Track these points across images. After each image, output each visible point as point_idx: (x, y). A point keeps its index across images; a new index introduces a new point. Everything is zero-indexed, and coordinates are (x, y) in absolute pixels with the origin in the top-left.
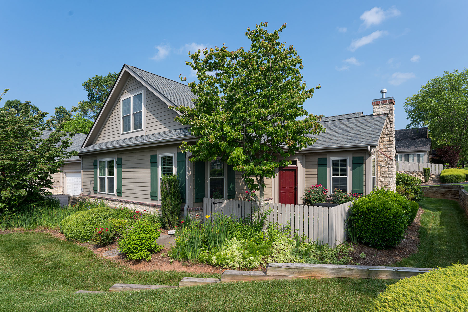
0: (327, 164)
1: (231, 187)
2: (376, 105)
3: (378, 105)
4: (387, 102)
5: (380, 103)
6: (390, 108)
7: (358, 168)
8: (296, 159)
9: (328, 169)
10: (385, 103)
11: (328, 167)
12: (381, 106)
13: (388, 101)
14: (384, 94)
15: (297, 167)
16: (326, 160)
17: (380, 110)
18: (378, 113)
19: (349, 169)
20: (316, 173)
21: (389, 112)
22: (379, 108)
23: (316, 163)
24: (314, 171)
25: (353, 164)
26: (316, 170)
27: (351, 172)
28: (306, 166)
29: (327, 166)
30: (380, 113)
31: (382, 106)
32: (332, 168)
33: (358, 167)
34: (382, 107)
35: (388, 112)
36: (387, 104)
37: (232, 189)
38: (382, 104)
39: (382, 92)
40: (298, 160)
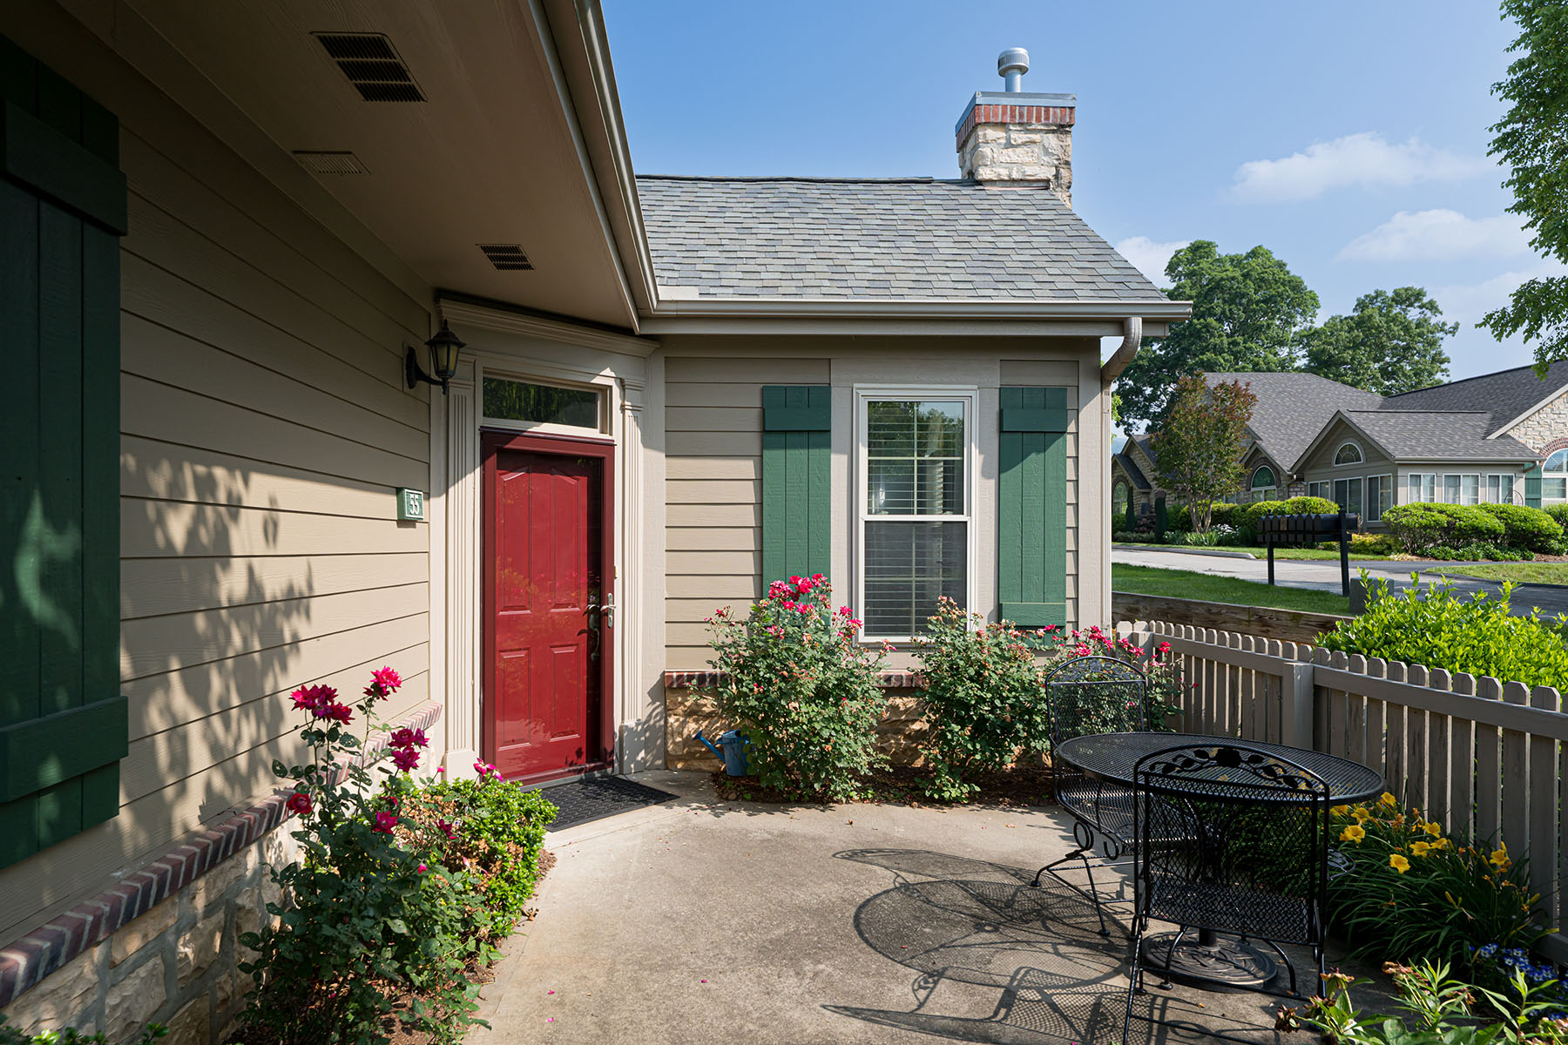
0: (829, 431)
2: (996, 124)
3: (1003, 125)
4: (1047, 118)
5: (1013, 116)
6: (1059, 152)
7: (1034, 459)
8: (606, 377)
9: (838, 462)
10: (1038, 119)
11: (839, 452)
12: (1018, 137)
13: (1055, 113)
14: (1018, 77)
15: (610, 446)
17: (1015, 158)
18: (1004, 174)
19: (976, 461)
20: (748, 493)
21: (1057, 176)
22: (1009, 145)
23: (751, 420)
24: (734, 478)
25: (1001, 431)
26: (747, 468)
27: (992, 483)
28: (674, 438)
29: (828, 445)
30: (1015, 175)
31: (1024, 137)
32: (860, 453)
33: (1036, 458)
34: (1024, 144)
35: (1049, 173)
36: (1048, 132)
38: (1024, 126)
39: (1007, 67)
40: (616, 391)
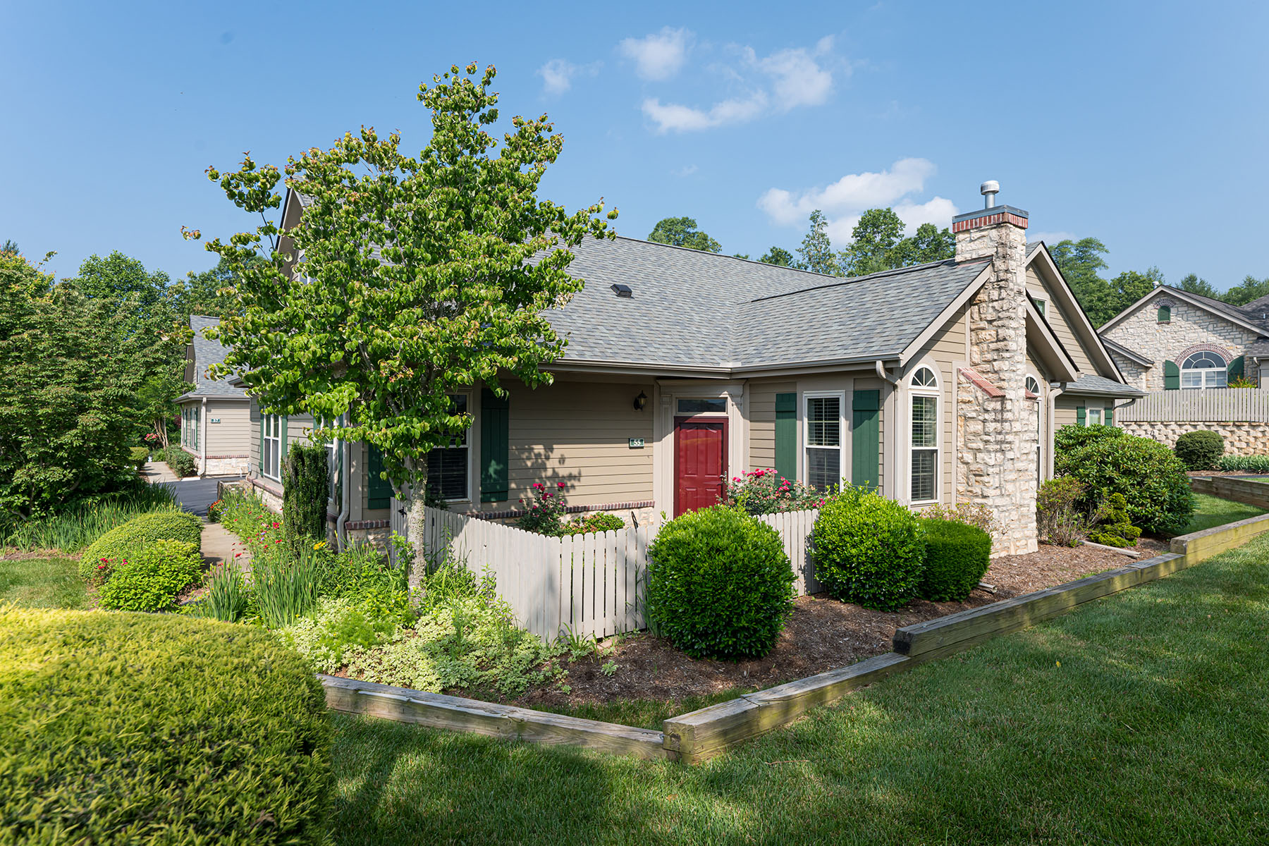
0: (795, 411)
1: (491, 470)
2: (964, 232)
3: (967, 231)
4: (990, 221)
5: (972, 225)
6: (997, 238)
8: (725, 394)
9: (799, 423)
10: (985, 224)
11: (799, 420)
12: (976, 235)
13: (994, 218)
14: (991, 197)
16: (792, 398)
17: (974, 247)
18: (968, 256)
19: (844, 424)
20: (772, 435)
21: (997, 252)
22: (971, 241)
23: (773, 407)
24: (768, 429)
25: (854, 411)
26: (773, 426)
27: (850, 433)
28: (752, 415)
29: (796, 417)
30: (974, 257)
31: (979, 234)
32: (806, 420)
33: (866, 422)
34: (979, 238)
35: (992, 251)
36: (992, 229)
37: (493, 476)
38: (979, 229)
39: (985, 192)
40: (729, 399)
